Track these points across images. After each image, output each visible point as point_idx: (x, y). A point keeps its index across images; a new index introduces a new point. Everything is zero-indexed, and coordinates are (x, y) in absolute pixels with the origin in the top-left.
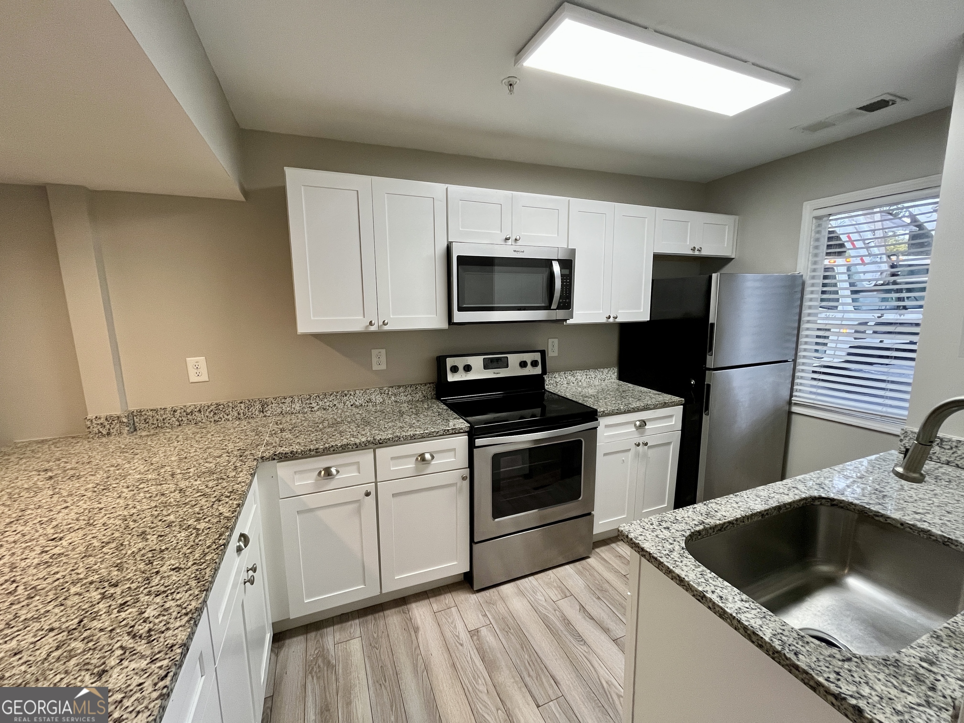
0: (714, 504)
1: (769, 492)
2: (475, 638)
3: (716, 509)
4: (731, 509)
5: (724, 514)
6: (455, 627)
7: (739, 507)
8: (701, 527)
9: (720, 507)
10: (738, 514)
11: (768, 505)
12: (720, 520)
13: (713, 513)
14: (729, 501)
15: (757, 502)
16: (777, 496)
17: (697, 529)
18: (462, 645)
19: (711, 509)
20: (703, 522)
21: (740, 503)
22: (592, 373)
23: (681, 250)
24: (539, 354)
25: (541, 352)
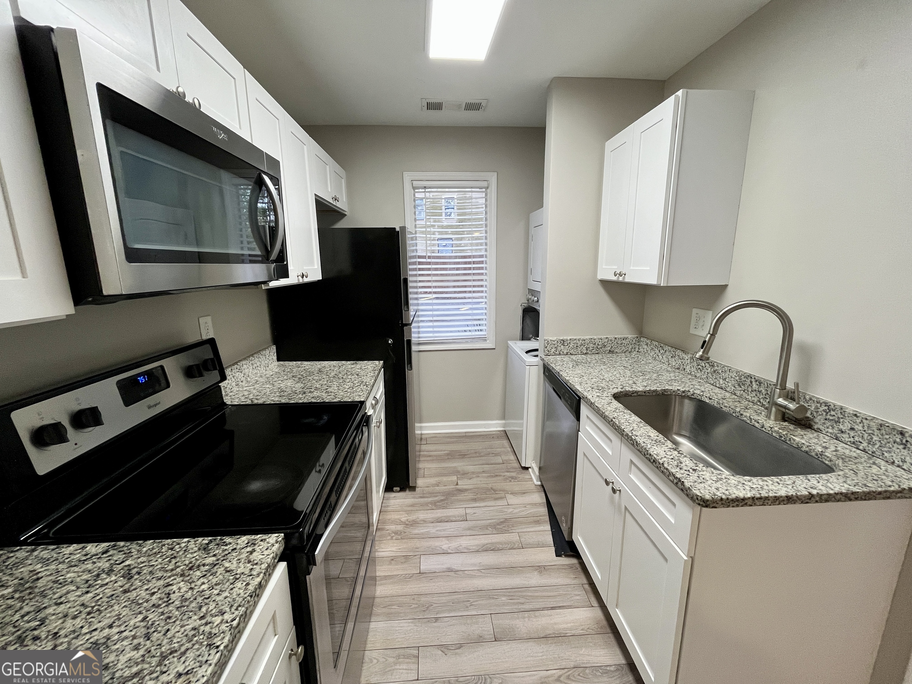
22: (256, 360)
23: (328, 197)
24: (208, 346)
25: (212, 342)
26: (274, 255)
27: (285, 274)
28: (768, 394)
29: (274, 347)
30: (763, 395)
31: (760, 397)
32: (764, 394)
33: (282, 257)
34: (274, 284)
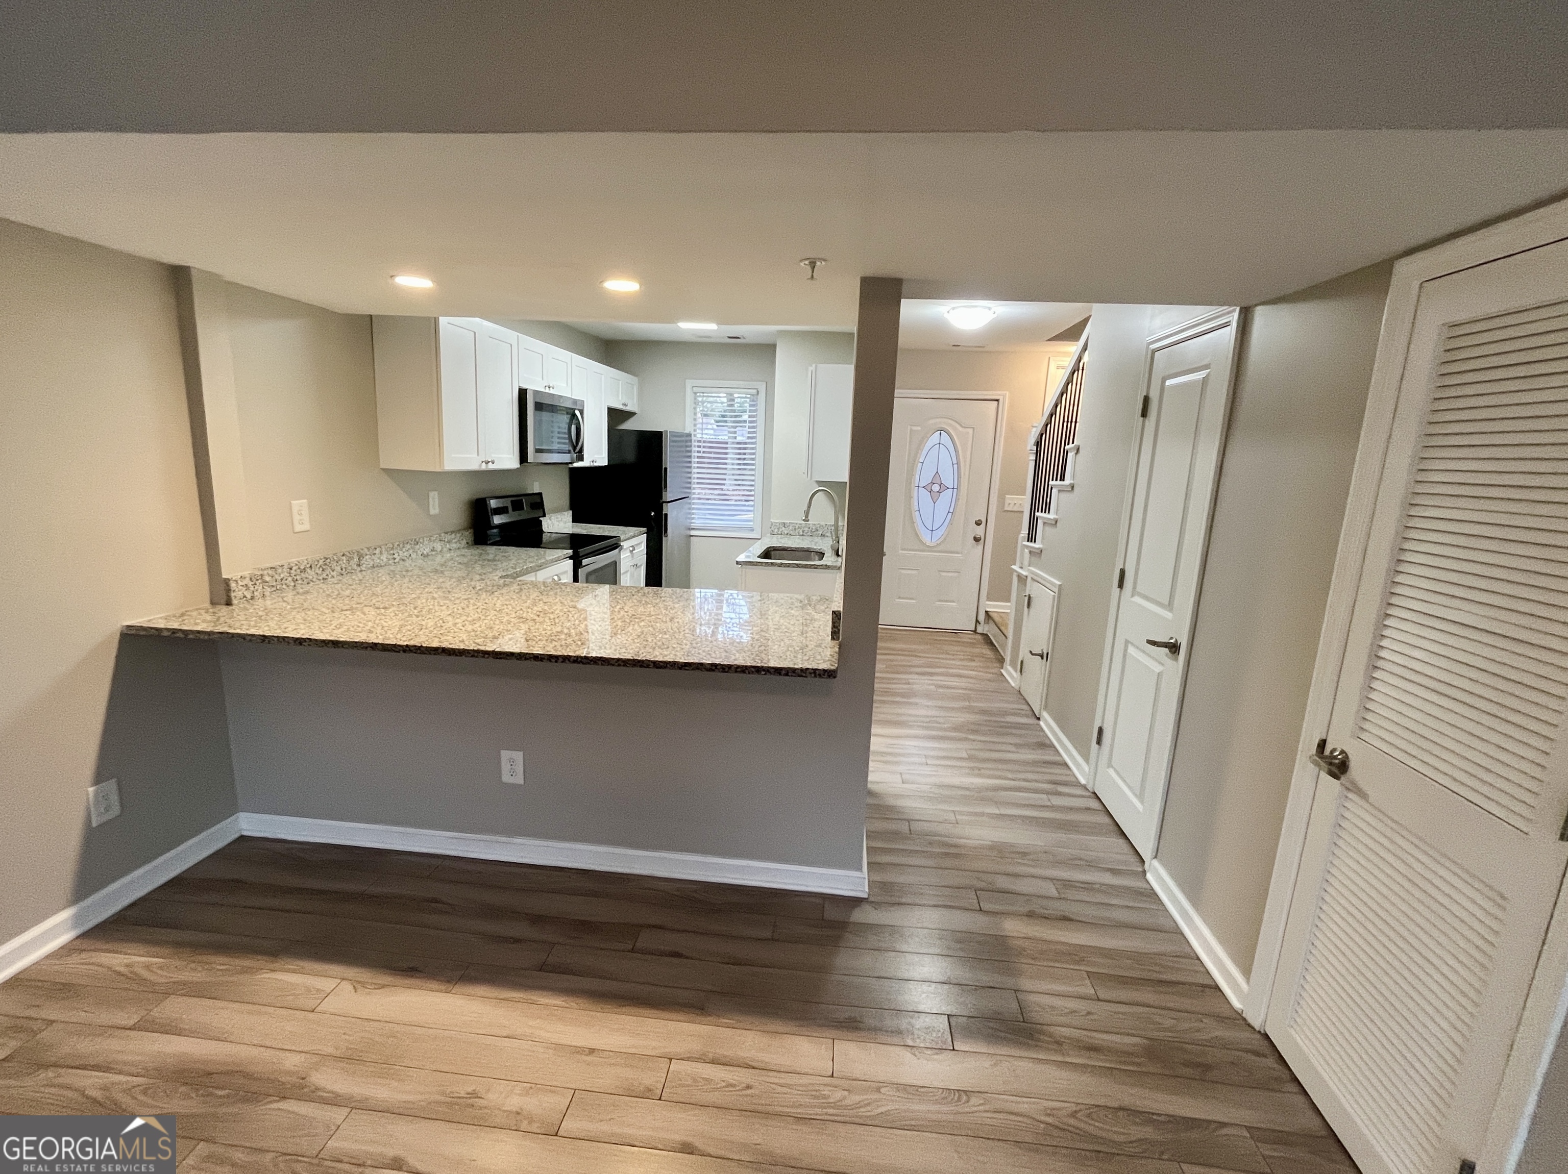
22: (559, 516)
23: (618, 405)
24: (539, 496)
25: (540, 494)
26: (578, 448)
27: (581, 458)
29: (571, 512)
33: (581, 450)
34: (576, 465)
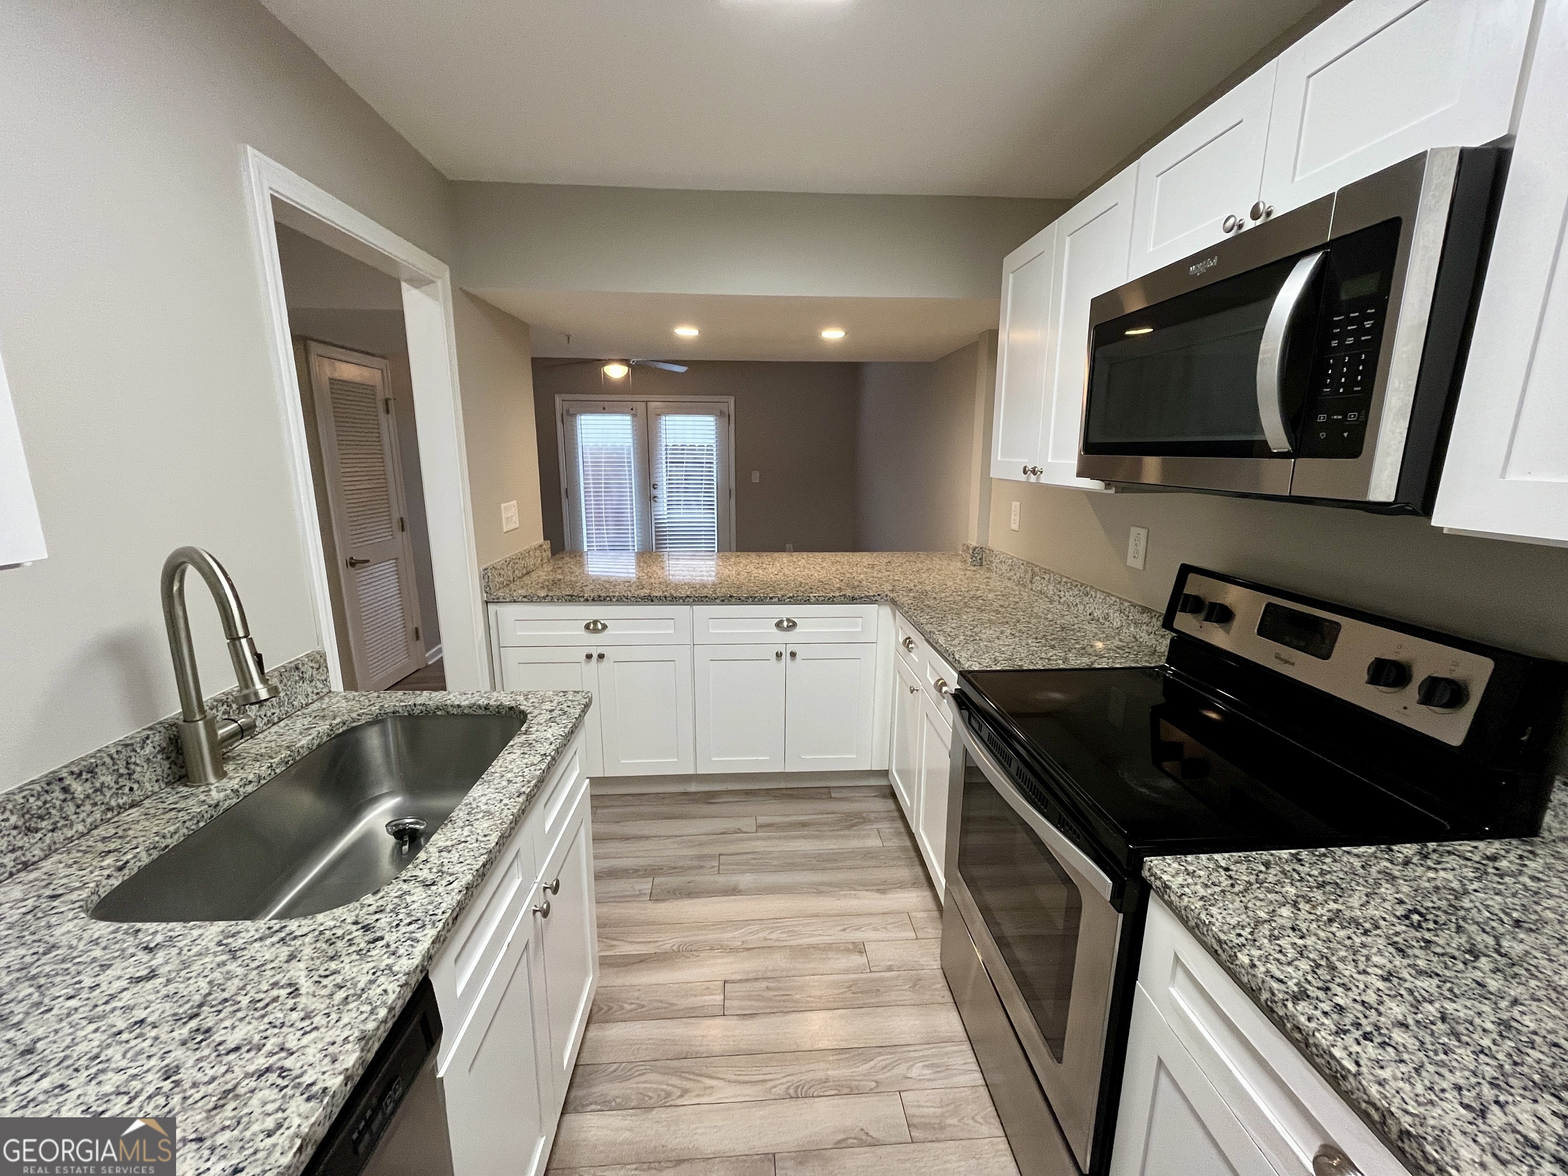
0: (536, 762)
1: (474, 837)
2: (851, 947)
3: (526, 756)
4: (510, 767)
5: (513, 756)
6: (876, 929)
7: (502, 776)
8: (523, 729)
9: (525, 761)
10: (497, 766)
11: (466, 805)
12: (512, 746)
13: (526, 749)
14: (521, 779)
15: (484, 800)
16: (458, 834)
17: (525, 726)
18: (844, 930)
19: (532, 752)
20: (525, 734)
21: (504, 783)
28: (121, 775)
30: (110, 788)
31: (107, 800)
32: (112, 784)
